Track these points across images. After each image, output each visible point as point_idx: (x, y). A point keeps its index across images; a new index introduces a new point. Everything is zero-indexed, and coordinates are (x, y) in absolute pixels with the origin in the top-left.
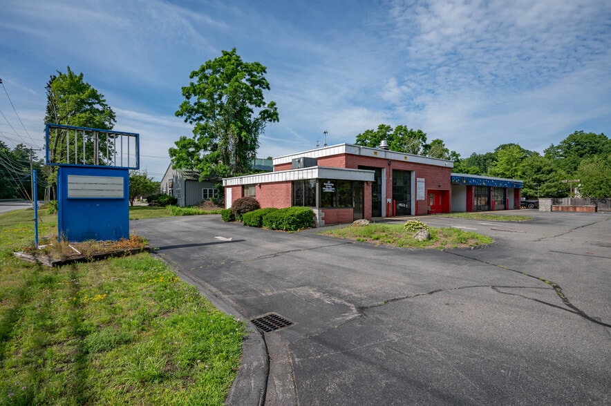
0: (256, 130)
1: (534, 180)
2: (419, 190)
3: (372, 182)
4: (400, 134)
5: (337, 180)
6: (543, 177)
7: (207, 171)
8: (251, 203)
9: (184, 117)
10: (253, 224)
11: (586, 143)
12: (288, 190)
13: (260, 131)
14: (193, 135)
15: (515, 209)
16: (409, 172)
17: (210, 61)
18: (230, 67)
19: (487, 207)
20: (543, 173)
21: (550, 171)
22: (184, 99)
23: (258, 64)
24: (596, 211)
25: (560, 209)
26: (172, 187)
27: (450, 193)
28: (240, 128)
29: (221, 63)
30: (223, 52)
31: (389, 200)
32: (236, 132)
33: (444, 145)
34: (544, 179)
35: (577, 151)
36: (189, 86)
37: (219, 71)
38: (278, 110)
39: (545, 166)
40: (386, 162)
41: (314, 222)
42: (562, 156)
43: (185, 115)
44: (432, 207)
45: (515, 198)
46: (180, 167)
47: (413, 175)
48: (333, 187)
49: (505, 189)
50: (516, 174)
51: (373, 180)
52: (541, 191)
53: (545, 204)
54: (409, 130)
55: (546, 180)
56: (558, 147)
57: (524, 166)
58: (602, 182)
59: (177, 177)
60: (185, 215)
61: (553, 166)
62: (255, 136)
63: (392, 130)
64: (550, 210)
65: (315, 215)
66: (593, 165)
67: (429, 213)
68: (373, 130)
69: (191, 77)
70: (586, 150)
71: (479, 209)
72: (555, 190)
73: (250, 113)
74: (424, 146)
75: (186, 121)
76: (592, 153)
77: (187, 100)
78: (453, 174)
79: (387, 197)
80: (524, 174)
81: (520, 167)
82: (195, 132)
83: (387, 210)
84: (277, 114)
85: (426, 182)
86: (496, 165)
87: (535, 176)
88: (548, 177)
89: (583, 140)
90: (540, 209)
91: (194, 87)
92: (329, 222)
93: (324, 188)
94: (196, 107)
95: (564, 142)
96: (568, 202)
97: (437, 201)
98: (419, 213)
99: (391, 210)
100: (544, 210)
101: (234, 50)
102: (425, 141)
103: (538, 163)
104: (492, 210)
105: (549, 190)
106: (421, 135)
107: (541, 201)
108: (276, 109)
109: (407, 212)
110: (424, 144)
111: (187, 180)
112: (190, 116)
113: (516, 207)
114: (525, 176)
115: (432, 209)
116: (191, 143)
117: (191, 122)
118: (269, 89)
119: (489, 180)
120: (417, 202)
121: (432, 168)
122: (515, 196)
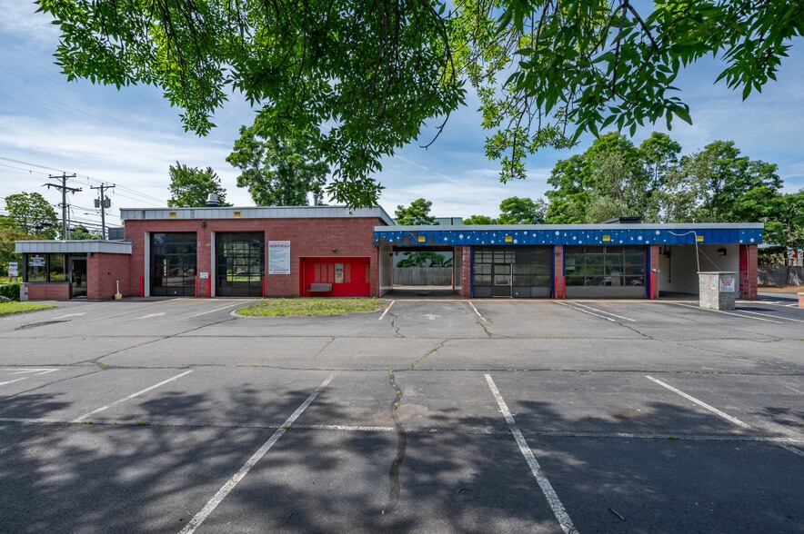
16: (263, 233)
19: (541, 291)
27: (372, 262)
31: (204, 275)
40: (198, 224)
48: (42, 261)
53: (709, 287)
79: (200, 271)
85: (294, 245)
92: (34, 298)
93: (30, 263)
100: (708, 305)
109: (258, 292)
121: (313, 222)
122: (741, 265)
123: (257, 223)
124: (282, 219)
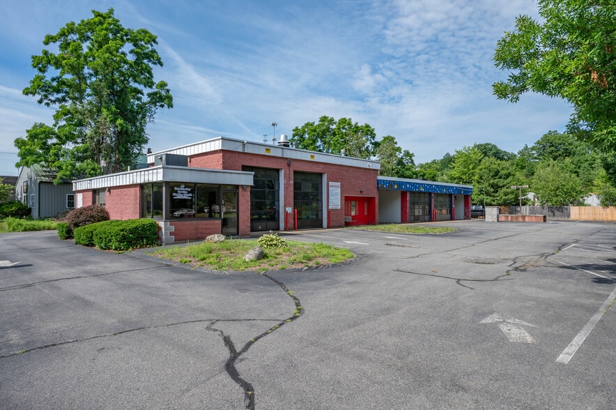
0: (144, 117)
1: (492, 186)
2: (333, 197)
3: (251, 186)
4: (344, 128)
5: (195, 184)
6: (501, 182)
7: (67, 170)
8: (94, 214)
9: (38, 97)
10: (82, 242)
11: (560, 144)
12: (136, 196)
13: (147, 119)
14: (54, 122)
15: (465, 219)
16: (321, 175)
17: (73, 24)
18: (100, 32)
19: (427, 217)
20: (500, 178)
21: (508, 176)
22: (36, 72)
23: (145, 32)
24: (545, 221)
25: (510, 219)
26: (26, 192)
27: (377, 201)
28: (115, 114)
29: (90, 26)
30: (93, 12)
31: (289, 210)
32: (108, 120)
33: (396, 143)
34: (501, 185)
35: (551, 153)
36: (41, 55)
37: (88, 38)
38: (170, 93)
39: (503, 169)
40: (286, 162)
41: (159, 238)
42: (536, 158)
43: (39, 94)
44: (354, 217)
45: (465, 206)
46: (27, 164)
47: (325, 178)
48: (189, 192)
49: (450, 195)
50: (473, 178)
51: (252, 184)
52: (498, 198)
53: (491, 213)
54: (353, 123)
55: (504, 186)
56: (533, 149)
57: (481, 170)
58: (558, 188)
59: (31, 179)
60: (25, 230)
61: (511, 169)
62: (142, 126)
63: (335, 123)
64: (496, 220)
65: (160, 228)
66: (549, 169)
67: (347, 224)
68: (314, 123)
69: (46, 43)
70: (560, 152)
71: (416, 219)
72: (511, 197)
73: (140, 95)
74: (372, 144)
75: (40, 102)
76: (566, 156)
77: (41, 74)
78: (380, 178)
79: (285, 206)
80: (481, 178)
81: (477, 171)
82: (56, 117)
83: (286, 222)
84: (170, 98)
85: (342, 186)
86: (454, 168)
87: (492, 181)
88: (506, 182)
89: (556, 141)
90: (487, 220)
91: (47, 57)
92: (180, 239)
93: (174, 194)
94: (55, 84)
95: (538, 142)
96: (526, 211)
97: (361, 210)
98: (331, 225)
99: (291, 221)
100: (491, 220)
101: (111, 11)
102: (373, 138)
103: (496, 166)
104: (433, 221)
105: (506, 197)
106: (369, 130)
107: (488, 209)
108: (168, 91)
109: (317, 224)
110: (373, 141)
111: (41, 182)
112: (46, 97)
113: (466, 217)
114: (482, 181)
115: (353, 220)
116: (49, 133)
117: (48, 104)
118: (161, 65)
119: (428, 185)
120: (329, 212)
121: (351, 169)
122: (465, 204)
123: (322, 166)
124: (338, 165)
